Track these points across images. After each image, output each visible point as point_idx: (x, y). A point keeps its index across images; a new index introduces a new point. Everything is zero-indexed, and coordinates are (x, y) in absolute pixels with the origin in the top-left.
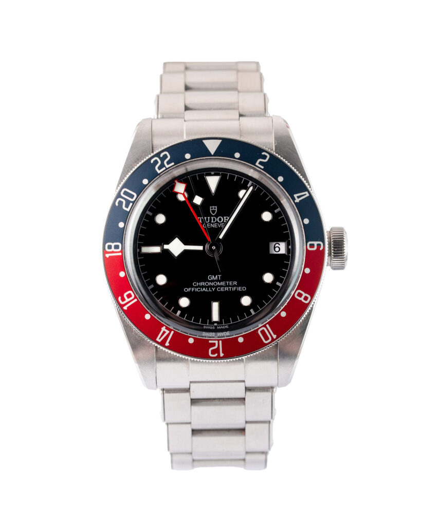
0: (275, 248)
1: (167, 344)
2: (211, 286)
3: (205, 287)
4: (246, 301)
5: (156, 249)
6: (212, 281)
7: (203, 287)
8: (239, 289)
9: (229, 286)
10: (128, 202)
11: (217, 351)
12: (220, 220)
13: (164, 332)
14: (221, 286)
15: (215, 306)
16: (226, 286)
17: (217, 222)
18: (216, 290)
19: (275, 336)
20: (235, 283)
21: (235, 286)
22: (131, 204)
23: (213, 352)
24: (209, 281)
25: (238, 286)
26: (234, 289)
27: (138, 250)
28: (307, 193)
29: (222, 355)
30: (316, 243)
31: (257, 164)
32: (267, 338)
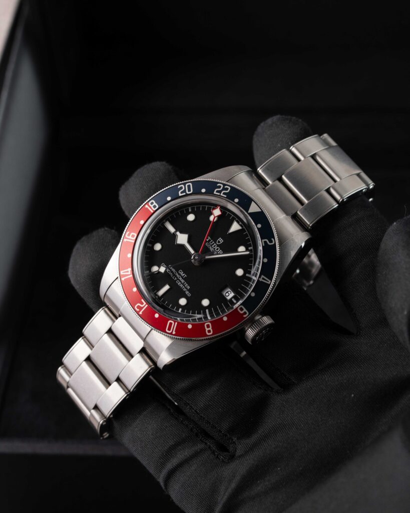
0: (227, 292)
1: (123, 279)
2: (176, 276)
3: (173, 273)
4: (183, 302)
5: (172, 229)
6: (179, 274)
7: (172, 272)
8: (187, 292)
9: (184, 285)
10: (185, 191)
11: (140, 308)
12: (217, 249)
13: (128, 272)
14: (180, 282)
15: (167, 287)
16: (183, 284)
17: (215, 249)
18: (176, 280)
19: (174, 333)
20: (189, 287)
21: (187, 288)
22: (185, 194)
23: (138, 307)
24: (178, 273)
25: (188, 290)
26: (185, 290)
27: (164, 221)
28: (270, 281)
29: (141, 313)
30: (245, 310)
31: (263, 240)
32: (169, 329)
